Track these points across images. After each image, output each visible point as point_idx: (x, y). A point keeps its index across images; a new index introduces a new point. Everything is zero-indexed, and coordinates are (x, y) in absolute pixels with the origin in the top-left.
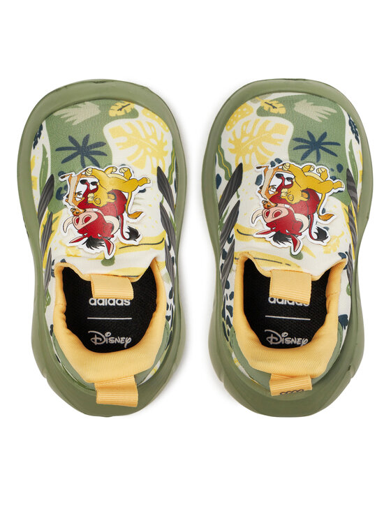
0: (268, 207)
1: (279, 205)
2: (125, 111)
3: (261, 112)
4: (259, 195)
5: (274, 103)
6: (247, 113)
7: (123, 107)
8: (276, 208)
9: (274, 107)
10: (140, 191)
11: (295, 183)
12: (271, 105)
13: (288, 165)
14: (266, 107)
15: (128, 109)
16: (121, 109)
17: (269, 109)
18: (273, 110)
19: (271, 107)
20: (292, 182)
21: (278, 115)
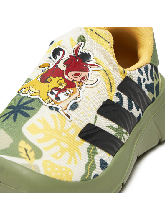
0: (80, 82)
1: (71, 80)
3: (39, 154)
4: (81, 94)
5: (24, 154)
6: (49, 164)
8: (75, 79)
9: (26, 150)
11: (51, 88)
12: (27, 155)
13: (47, 101)
14: (32, 154)
17: (31, 151)
18: (29, 148)
19: (28, 152)
20: (52, 90)
21: (28, 142)
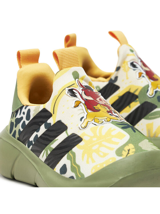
2: (125, 151)
7: (128, 153)
10: (83, 117)
15: (125, 153)
16: (129, 150)
